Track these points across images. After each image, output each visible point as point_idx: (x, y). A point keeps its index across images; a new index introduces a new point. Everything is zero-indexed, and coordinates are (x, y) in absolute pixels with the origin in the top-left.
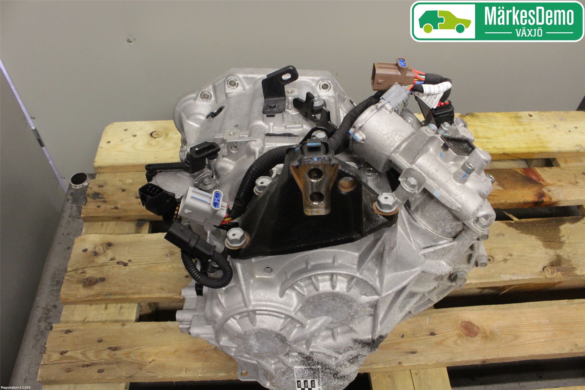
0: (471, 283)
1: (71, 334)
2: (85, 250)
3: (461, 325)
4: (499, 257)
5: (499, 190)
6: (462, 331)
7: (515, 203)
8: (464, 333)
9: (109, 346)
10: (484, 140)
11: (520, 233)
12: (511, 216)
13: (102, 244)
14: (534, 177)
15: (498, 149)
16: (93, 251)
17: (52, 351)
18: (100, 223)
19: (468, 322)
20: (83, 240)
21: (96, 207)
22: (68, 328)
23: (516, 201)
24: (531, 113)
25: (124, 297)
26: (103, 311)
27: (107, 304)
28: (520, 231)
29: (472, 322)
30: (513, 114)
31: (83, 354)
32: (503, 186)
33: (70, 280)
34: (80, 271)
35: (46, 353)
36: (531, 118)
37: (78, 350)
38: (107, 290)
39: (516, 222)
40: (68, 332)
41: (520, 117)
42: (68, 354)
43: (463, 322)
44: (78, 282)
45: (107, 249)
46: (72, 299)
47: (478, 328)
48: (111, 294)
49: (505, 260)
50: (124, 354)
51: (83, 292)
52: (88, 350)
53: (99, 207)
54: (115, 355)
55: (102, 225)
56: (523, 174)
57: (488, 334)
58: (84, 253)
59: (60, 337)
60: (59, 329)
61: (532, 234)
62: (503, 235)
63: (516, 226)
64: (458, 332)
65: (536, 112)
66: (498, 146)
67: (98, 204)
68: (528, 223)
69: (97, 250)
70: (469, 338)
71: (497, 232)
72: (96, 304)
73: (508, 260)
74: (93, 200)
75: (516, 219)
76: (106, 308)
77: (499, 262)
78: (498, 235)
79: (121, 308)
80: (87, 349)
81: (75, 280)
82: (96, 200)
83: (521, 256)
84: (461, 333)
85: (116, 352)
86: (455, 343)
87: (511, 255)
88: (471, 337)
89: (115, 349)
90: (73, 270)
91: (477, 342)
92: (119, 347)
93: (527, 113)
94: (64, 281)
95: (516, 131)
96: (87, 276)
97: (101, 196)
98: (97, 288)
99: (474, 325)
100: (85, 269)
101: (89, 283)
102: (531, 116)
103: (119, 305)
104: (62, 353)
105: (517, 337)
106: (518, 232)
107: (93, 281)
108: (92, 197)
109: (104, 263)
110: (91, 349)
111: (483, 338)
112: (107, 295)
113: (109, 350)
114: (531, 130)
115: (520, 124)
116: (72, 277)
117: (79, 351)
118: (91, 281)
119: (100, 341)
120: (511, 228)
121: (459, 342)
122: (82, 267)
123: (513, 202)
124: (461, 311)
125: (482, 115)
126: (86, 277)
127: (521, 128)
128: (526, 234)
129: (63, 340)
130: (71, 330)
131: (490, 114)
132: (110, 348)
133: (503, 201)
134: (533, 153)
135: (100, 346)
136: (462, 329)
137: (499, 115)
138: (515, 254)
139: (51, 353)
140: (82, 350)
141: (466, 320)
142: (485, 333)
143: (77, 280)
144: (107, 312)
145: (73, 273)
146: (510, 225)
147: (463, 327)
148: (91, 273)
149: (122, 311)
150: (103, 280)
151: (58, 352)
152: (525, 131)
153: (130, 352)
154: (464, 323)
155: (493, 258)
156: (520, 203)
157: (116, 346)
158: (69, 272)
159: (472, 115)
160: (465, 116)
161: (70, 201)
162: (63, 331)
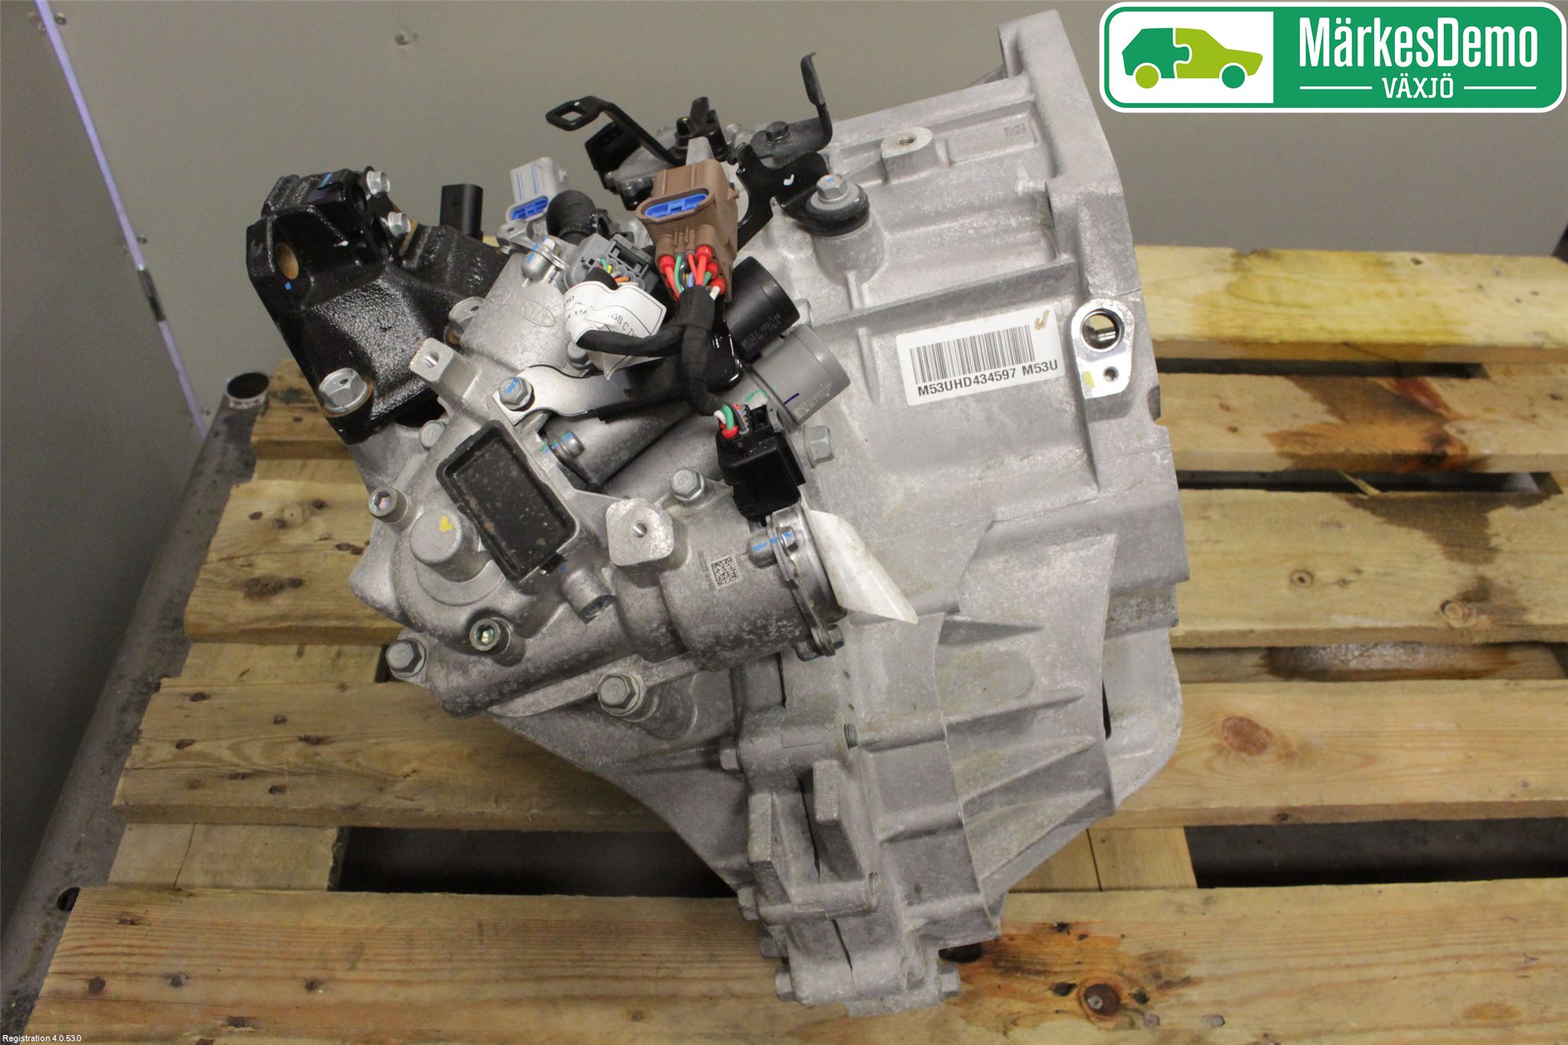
0: (1251, 631)
1: (205, 702)
2: (256, 516)
3: (1223, 726)
4: (1327, 573)
5: (1330, 424)
6: (1226, 738)
7: (1371, 455)
8: (1231, 744)
9: (302, 735)
10: (1296, 311)
11: (1384, 523)
12: (1360, 483)
13: (300, 504)
14: (1423, 400)
15: (1330, 332)
16: (277, 517)
17: (157, 740)
18: (299, 462)
19: (1241, 719)
20: (252, 493)
21: (290, 420)
22: (199, 689)
23: (1375, 450)
24: (1420, 256)
25: (350, 624)
26: (291, 661)
27: (305, 644)
28: (1384, 519)
29: (1252, 719)
30: (1370, 256)
31: (235, 749)
32: (1342, 417)
33: (212, 581)
34: (240, 562)
35: (140, 744)
36: (1419, 267)
37: (221, 739)
38: (305, 608)
39: (1373, 499)
40: (199, 697)
41: (1389, 264)
42: (196, 748)
43: (1229, 719)
44: (235, 585)
45: (312, 514)
46: (215, 626)
47: (1268, 734)
48: (316, 617)
49: (1343, 583)
50: (339, 754)
51: (245, 610)
52: (247, 741)
53: (298, 420)
54: (317, 754)
55: (303, 466)
56: (1395, 392)
57: (1294, 749)
58: (253, 522)
59: (179, 707)
60: (177, 690)
61: (1415, 525)
62: (1339, 525)
63: (1374, 507)
64: (1216, 741)
65: (1433, 255)
66: (1333, 325)
67: (297, 414)
68: (1404, 501)
69: (287, 515)
70: (1243, 755)
71: (1324, 517)
72: (276, 643)
73: (1351, 582)
74: (283, 405)
75: (1373, 492)
76: (300, 654)
77: (1325, 585)
78: (1325, 525)
79: (339, 655)
80: (246, 739)
81: (227, 581)
82: (292, 405)
83: (1385, 574)
84: (1225, 744)
85: (320, 749)
86: (1208, 765)
87: (1358, 572)
88: (1250, 754)
89: (318, 741)
90: (221, 560)
91: (1265, 766)
92: (327, 737)
93: (1407, 256)
94: (198, 582)
95: (1380, 295)
96: (258, 573)
97: (304, 397)
98: (281, 602)
99: (1257, 727)
100: (252, 558)
101: (262, 589)
102: (1418, 262)
103: (335, 648)
104: (181, 745)
105: (1369, 760)
106: (1379, 520)
107: (272, 584)
108: (282, 399)
109: (302, 546)
110: (256, 740)
111: (1280, 757)
112: (305, 618)
113: (301, 744)
114: (1418, 294)
115: (1390, 279)
116: (218, 573)
117: (225, 743)
118: (267, 585)
119: (280, 721)
120: (1361, 511)
121: (1218, 763)
122: (248, 553)
123: (1365, 452)
124: (1225, 691)
125: (1290, 254)
126: (252, 576)
127: (1390, 288)
128: (1400, 525)
129: (186, 716)
130: (206, 693)
131: (1312, 253)
132: (306, 740)
133: (1341, 449)
134: (1423, 347)
135: (279, 732)
136: (1225, 734)
137: (1333, 258)
138: (1368, 569)
139: (153, 744)
140: (234, 741)
141: (1239, 714)
142: (1286, 745)
143: (231, 582)
144: (301, 662)
145: (222, 565)
146: (1358, 504)
147: (1228, 729)
148: (266, 566)
149: (341, 662)
150: (296, 583)
151: (173, 741)
152: (1401, 294)
153: (358, 751)
154: (1231, 721)
155: (1311, 575)
156: (1384, 456)
157: (320, 734)
158: (212, 562)
159: (1264, 254)
160: (1245, 256)
161: (222, 437)
162: (187, 695)
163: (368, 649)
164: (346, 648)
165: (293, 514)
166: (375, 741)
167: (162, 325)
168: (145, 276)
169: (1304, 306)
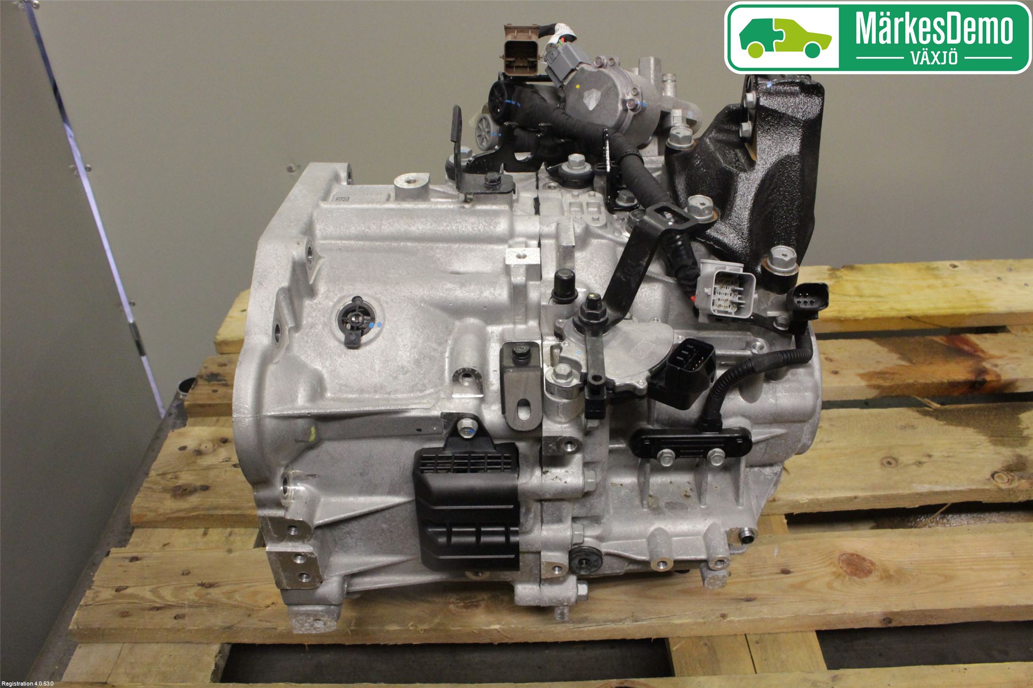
0: (856, 497)
1: (138, 562)
2: (183, 448)
3: (839, 559)
4: (906, 458)
5: (903, 366)
6: (841, 567)
7: (933, 383)
8: (845, 571)
9: (200, 582)
10: (874, 299)
11: (945, 424)
12: (926, 400)
13: (212, 441)
14: (966, 348)
15: (898, 310)
16: (196, 449)
17: (103, 587)
18: (215, 419)
19: (852, 555)
20: (181, 435)
21: (210, 392)
22: (135, 554)
23: (935, 380)
24: (956, 263)
25: (238, 512)
26: (199, 539)
27: (208, 528)
28: (945, 422)
29: (859, 554)
30: (921, 265)
31: (153, 591)
32: (910, 361)
33: (151, 488)
34: (169, 476)
35: (92, 589)
36: (956, 269)
37: (145, 585)
38: (210, 503)
39: (936, 410)
40: (134, 559)
41: (936, 269)
42: (128, 591)
43: (843, 555)
44: (165, 490)
45: (219, 446)
46: (150, 515)
47: (872, 564)
48: (216, 508)
49: (920, 463)
50: (223, 593)
51: (170, 505)
52: (162, 586)
53: (215, 391)
54: (208, 594)
55: (218, 421)
56: (947, 344)
57: (892, 573)
58: (181, 452)
59: (120, 566)
60: (120, 555)
61: (968, 425)
62: (913, 427)
63: (937, 415)
64: (834, 569)
65: (965, 262)
66: (899, 306)
67: (215, 388)
68: (959, 410)
69: (203, 447)
70: (855, 578)
71: (901, 423)
72: (190, 528)
73: (925, 462)
74: (206, 383)
75: (936, 405)
76: (205, 534)
77: (907, 466)
78: (904, 428)
79: (230, 534)
81: (160, 487)
82: (212, 383)
83: (948, 457)
84: (841, 571)
85: (210, 590)
86: (830, 586)
87: (930, 456)
88: (860, 577)
89: (211, 586)
90: (158, 475)
91: (871, 584)
92: (217, 583)
93: (947, 263)
94: (142, 489)
95: (929, 287)
96: (180, 482)
97: (219, 378)
98: (194, 500)
99: (864, 559)
100: (178, 473)
101: (182, 492)
102: (955, 266)
103: (229, 530)
104: (118, 590)
105: (949, 578)
106: (941, 423)
107: (189, 489)
108: (206, 380)
109: (211, 465)
110: (169, 585)
111: (882, 578)
112: (208, 509)
113: (200, 587)
114: (956, 285)
115: (936, 277)
116: (156, 483)
117: (148, 588)
118: (186, 489)
119: (186, 573)
120: (928, 418)
121: (836, 584)
122: (175, 471)
123: (928, 381)
124: (839, 537)
125: (868, 267)
126: (177, 484)
127: (938, 283)
128: (956, 426)
129: (124, 571)
130: (139, 556)
131: (883, 265)
132: (202, 585)
133: (911, 381)
134: (963, 316)
135: (185, 581)
136: (841, 565)
137: (897, 268)
138: (937, 454)
139: (100, 589)
140: (155, 586)
141: (850, 551)
142: (886, 571)
143: (162, 488)
144: (205, 539)
145: (159, 478)
146: (926, 414)
147: (843, 561)
148: (186, 478)
149: (232, 538)
150: (205, 488)
151: (113, 587)
152: (945, 286)
153: (235, 591)
154: (844, 556)
155: (896, 460)
156: (942, 384)
157: (212, 581)
158: (152, 476)
159: (851, 268)
160: (838, 270)
161: (173, 416)
162: (125, 558)
163: (250, 530)
164: (236, 530)
165: (207, 446)
166: (248, 584)
167: (144, 359)
168: (134, 326)
169: (880, 297)
